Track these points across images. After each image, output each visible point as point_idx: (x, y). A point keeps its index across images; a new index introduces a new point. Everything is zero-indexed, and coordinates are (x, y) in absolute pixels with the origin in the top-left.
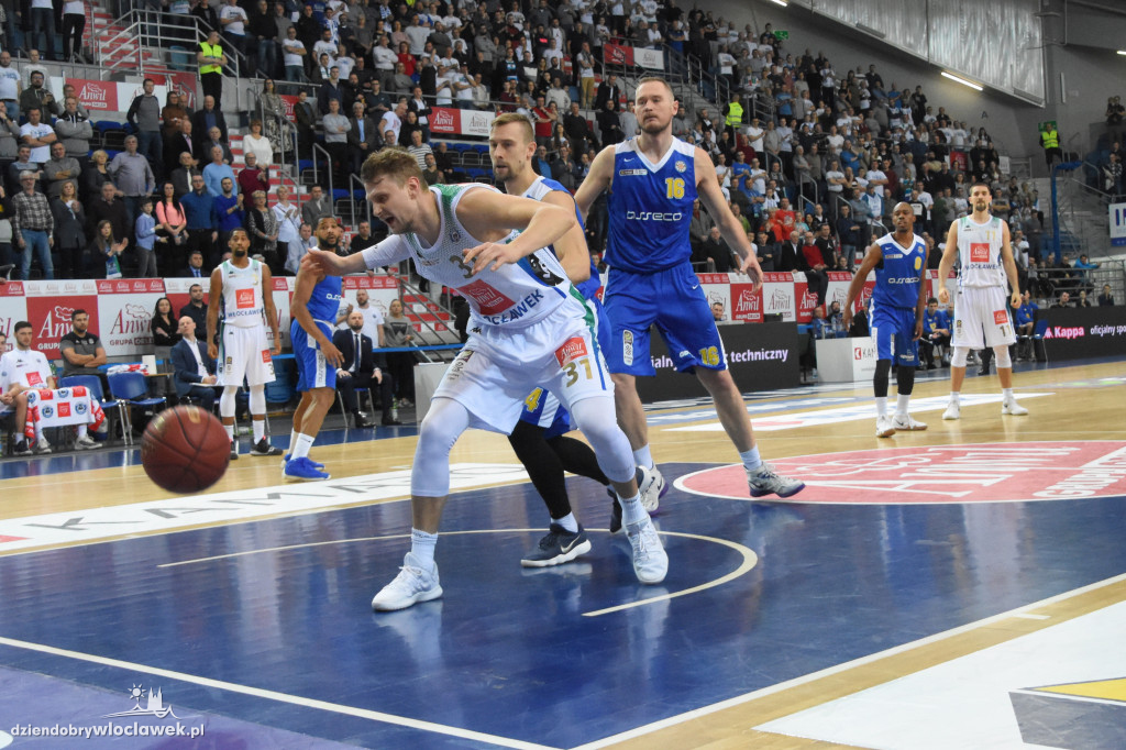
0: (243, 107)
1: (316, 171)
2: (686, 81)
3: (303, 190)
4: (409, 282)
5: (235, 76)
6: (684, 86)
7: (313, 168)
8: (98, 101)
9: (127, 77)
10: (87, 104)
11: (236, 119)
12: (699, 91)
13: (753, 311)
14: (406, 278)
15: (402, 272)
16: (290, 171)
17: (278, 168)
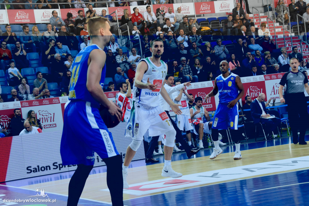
0: (265, 4)
1: (298, 26)
3: (293, 35)
8: (207, 10)
16: (287, 28)
17: (281, 27)
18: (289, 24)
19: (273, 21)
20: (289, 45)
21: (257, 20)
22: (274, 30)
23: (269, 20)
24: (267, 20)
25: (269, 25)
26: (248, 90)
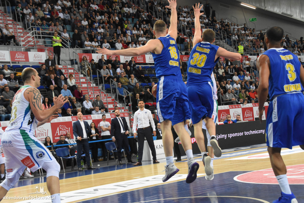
0: (72, 58)
1: (98, 78)
2: (221, 39)
3: (94, 85)
4: (132, 114)
5: (68, 48)
6: (220, 40)
7: (97, 78)
8: (22, 58)
9: (31, 50)
10: (19, 60)
11: (69, 62)
12: (226, 42)
13: (250, 117)
14: (131, 113)
15: (129, 111)
16: (89, 79)
17: (85, 78)
18: (91, 77)
19: (79, 72)
20: (91, 93)
21: (65, 71)
22: (80, 80)
23: (75, 72)
24: (74, 71)
25: (75, 76)
26: (58, 129)
